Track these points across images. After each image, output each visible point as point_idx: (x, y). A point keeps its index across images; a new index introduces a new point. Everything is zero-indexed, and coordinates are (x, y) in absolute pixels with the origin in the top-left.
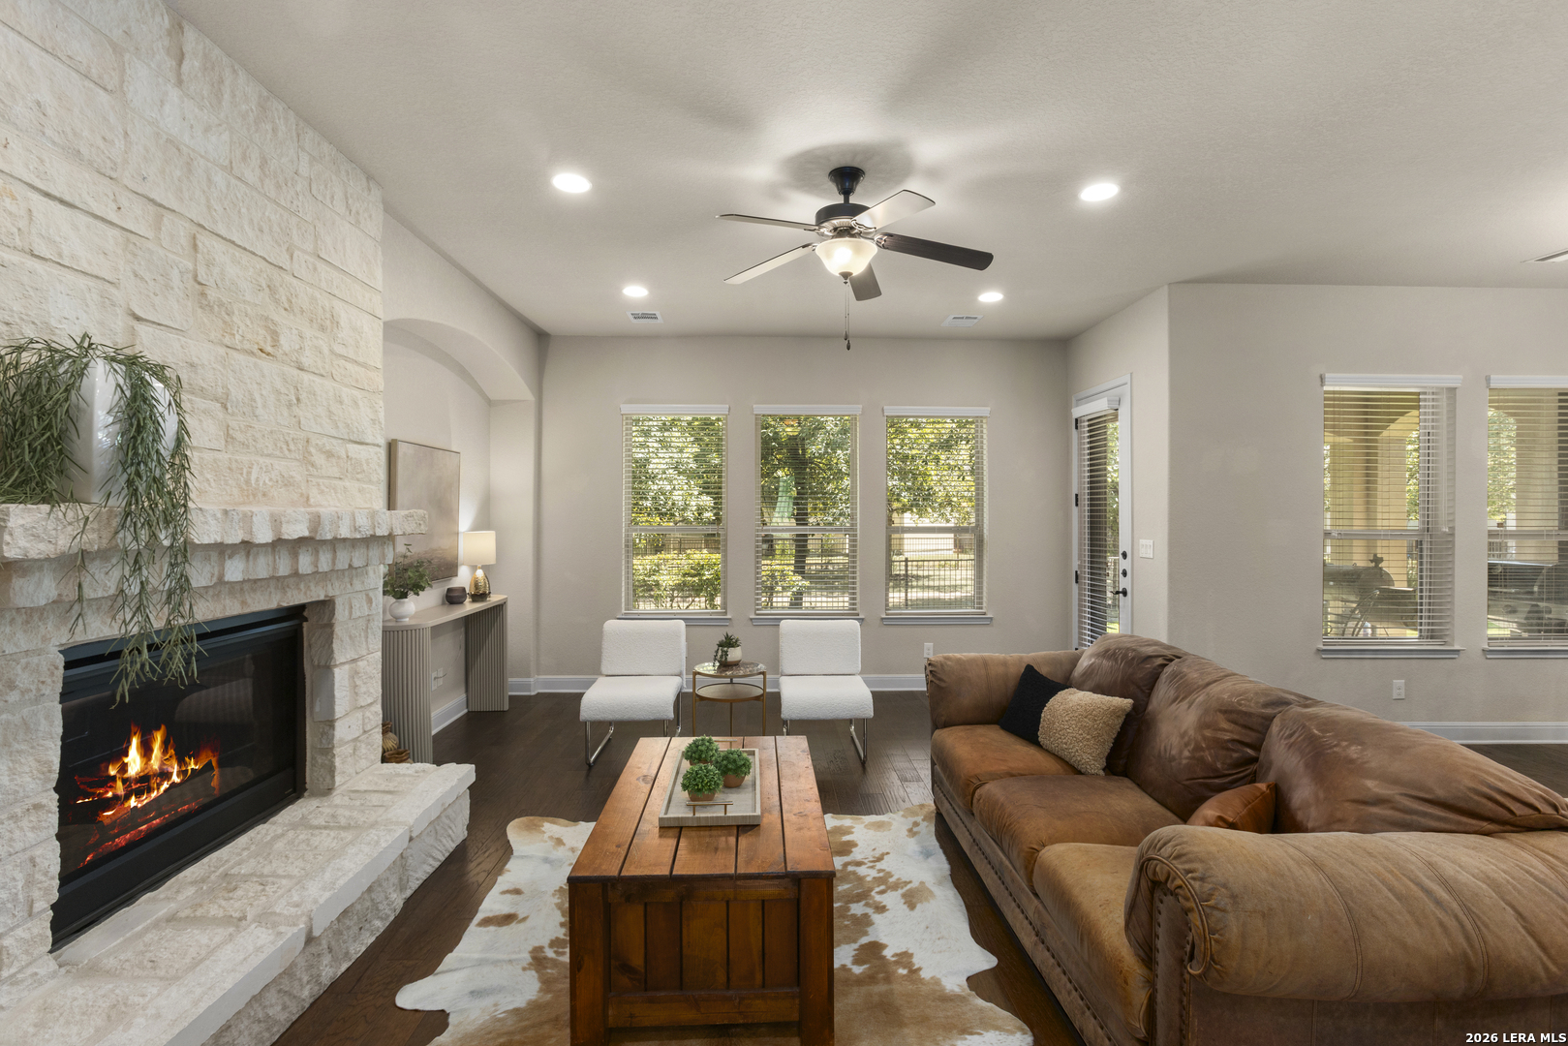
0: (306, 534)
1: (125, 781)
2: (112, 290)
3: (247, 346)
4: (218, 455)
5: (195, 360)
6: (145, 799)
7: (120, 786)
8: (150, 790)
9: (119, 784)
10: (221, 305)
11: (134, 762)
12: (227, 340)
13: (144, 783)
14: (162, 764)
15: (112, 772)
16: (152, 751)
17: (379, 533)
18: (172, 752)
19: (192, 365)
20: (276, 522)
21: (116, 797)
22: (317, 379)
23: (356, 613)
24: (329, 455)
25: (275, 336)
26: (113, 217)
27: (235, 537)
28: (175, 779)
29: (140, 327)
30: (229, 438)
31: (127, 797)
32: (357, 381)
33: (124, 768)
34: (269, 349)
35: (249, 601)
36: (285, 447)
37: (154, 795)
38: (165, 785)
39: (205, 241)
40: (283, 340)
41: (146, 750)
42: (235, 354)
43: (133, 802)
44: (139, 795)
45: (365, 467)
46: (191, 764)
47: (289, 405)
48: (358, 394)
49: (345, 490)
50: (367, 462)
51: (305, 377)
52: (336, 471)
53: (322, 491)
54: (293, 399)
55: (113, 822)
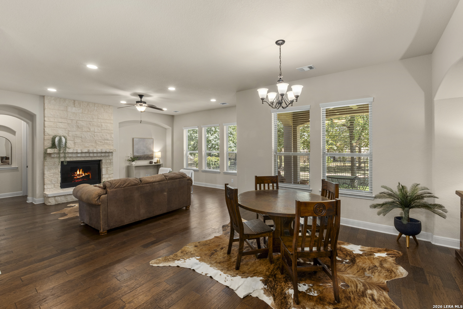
0: (87, 151)
2: (66, 129)
3: (85, 131)
6: (79, 177)
8: (80, 176)
10: (81, 127)
11: (78, 173)
12: (82, 131)
13: (79, 175)
15: (75, 173)
17: (103, 151)
19: (76, 134)
20: (81, 150)
22: (98, 133)
23: (107, 161)
24: (101, 142)
25: (90, 129)
26: (66, 122)
27: (75, 151)
28: (83, 175)
29: (70, 132)
30: (82, 141)
31: (77, 176)
32: (107, 132)
33: (77, 173)
34: (89, 131)
36: (91, 142)
38: (82, 176)
39: (78, 122)
40: (91, 130)
41: (80, 171)
42: (83, 132)
43: (78, 177)
44: (79, 176)
45: (109, 143)
46: (86, 174)
47: (92, 137)
48: (107, 134)
49: (104, 146)
50: (109, 142)
51: (96, 133)
52: (102, 144)
53: (99, 147)
54: (93, 136)
55: (76, 179)
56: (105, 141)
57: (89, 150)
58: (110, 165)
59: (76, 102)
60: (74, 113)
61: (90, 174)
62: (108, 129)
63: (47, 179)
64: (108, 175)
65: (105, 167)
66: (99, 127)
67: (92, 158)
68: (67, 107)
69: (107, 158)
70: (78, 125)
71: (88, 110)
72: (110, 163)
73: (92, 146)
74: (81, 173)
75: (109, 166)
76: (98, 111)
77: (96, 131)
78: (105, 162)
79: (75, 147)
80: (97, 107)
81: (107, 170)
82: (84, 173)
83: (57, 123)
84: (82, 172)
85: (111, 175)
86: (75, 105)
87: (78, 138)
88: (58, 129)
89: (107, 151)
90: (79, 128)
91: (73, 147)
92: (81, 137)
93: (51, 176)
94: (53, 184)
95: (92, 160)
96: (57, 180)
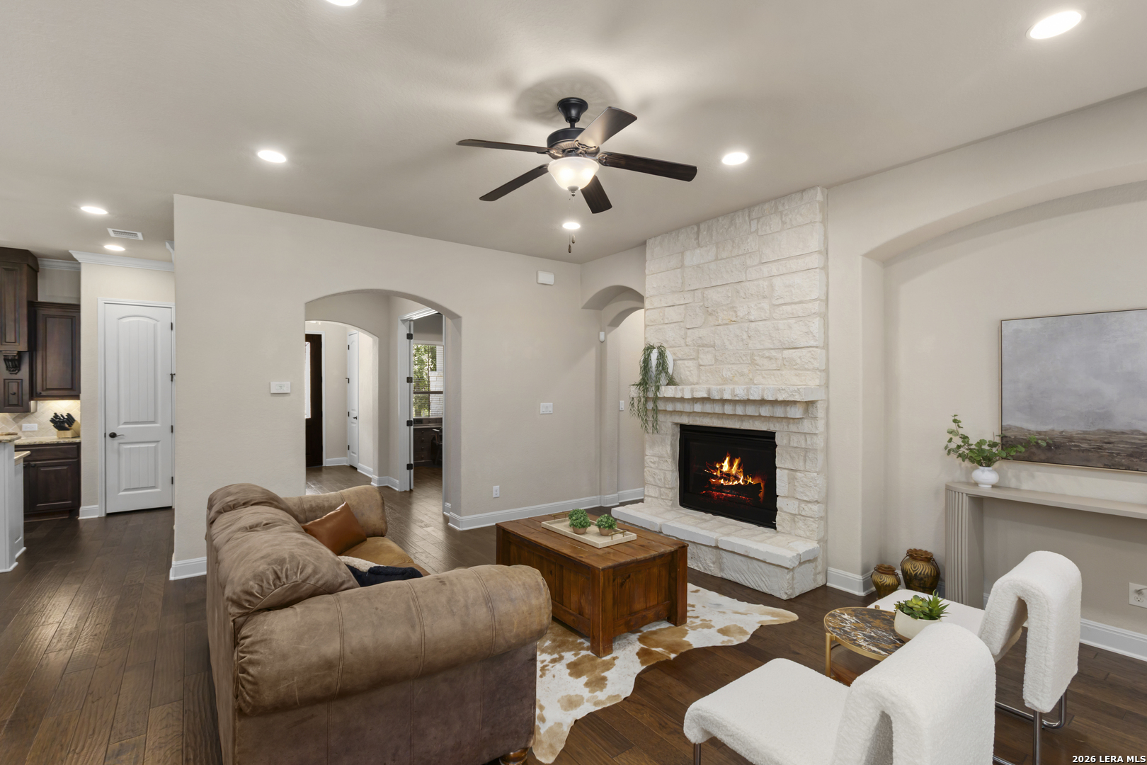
0: (706, 396)
1: (721, 472)
2: (682, 324)
3: (725, 322)
4: (712, 367)
5: (701, 336)
6: (726, 483)
7: (719, 474)
8: (729, 481)
9: (719, 472)
10: (714, 311)
11: (726, 468)
12: (717, 323)
13: (727, 476)
14: (736, 473)
15: (718, 466)
16: (733, 465)
18: (741, 470)
21: (716, 476)
22: (760, 323)
23: (795, 442)
24: (770, 358)
25: (736, 313)
26: (682, 302)
28: (741, 481)
29: (689, 331)
30: (716, 360)
31: (721, 479)
32: (793, 314)
33: (721, 467)
34: (734, 319)
35: (724, 422)
36: (740, 359)
37: (731, 483)
38: (736, 483)
39: (707, 291)
40: (739, 314)
41: (731, 465)
42: (719, 327)
43: (722, 481)
44: (725, 480)
45: (798, 361)
46: (750, 481)
47: (742, 340)
48: (792, 321)
49: (782, 375)
50: (800, 357)
51: (753, 325)
52: (774, 366)
53: (764, 378)
54: (745, 337)
55: (714, 485)
56: (786, 353)
57: (709, 391)
58: (805, 461)
59: (702, 226)
60: (698, 266)
61: (762, 485)
62: (796, 300)
63: (649, 469)
64: (797, 503)
65: (786, 466)
66: (764, 297)
67: (742, 421)
68: (683, 253)
69: (793, 428)
70: (706, 305)
71: (733, 242)
72: (806, 450)
73: (742, 375)
74: (734, 470)
75: (801, 463)
76: (760, 233)
77: (752, 318)
78: (785, 441)
79: (701, 381)
80: (758, 219)
81: (792, 480)
82: (745, 476)
83: (667, 309)
84: (739, 468)
85: (810, 505)
86: (700, 239)
87: (706, 349)
88: (665, 326)
89: (766, 398)
90: (710, 314)
91: (695, 381)
92: (713, 346)
93: (654, 463)
94: (658, 486)
95: (743, 428)
96: (664, 478)
